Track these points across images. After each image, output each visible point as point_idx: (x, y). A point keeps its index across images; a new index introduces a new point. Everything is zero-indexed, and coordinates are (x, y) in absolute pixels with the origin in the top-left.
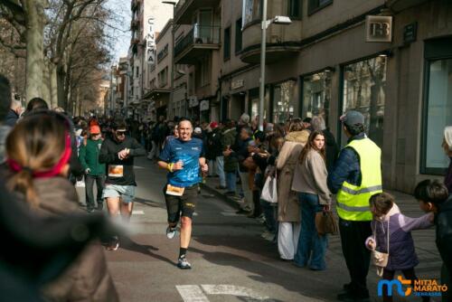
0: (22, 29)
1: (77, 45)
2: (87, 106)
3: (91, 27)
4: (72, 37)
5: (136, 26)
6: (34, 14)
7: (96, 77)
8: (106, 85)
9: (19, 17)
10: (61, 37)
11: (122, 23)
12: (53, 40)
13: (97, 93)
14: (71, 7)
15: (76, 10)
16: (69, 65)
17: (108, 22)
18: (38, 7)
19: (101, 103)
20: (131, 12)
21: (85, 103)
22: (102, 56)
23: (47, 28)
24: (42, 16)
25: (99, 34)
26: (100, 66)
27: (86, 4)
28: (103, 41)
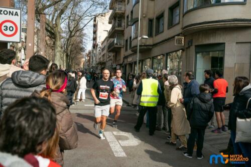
0: (54, 40)
1: (73, 46)
2: (77, 67)
3: (78, 39)
4: (72, 43)
5: (95, 39)
6: (58, 35)
7: (79, 57)
8: (84, 59)
9: (53, 36)
10: (67, 43)
11: (89, 38)
12: (65, 44)
13: (80, 62)
14: (71, 32)
15: (73, 34)
16: (70, 52)
17: (84, 38)
18: (59, 32)
19: (82, 66)
20: (93, 34)
21: (76, 66)
22: (82, 49)
23: (62, 40)
24: (60, 36)
25: (81, 42)
26: (82, 53)
27: (76, 31)
28: (83, 44)
